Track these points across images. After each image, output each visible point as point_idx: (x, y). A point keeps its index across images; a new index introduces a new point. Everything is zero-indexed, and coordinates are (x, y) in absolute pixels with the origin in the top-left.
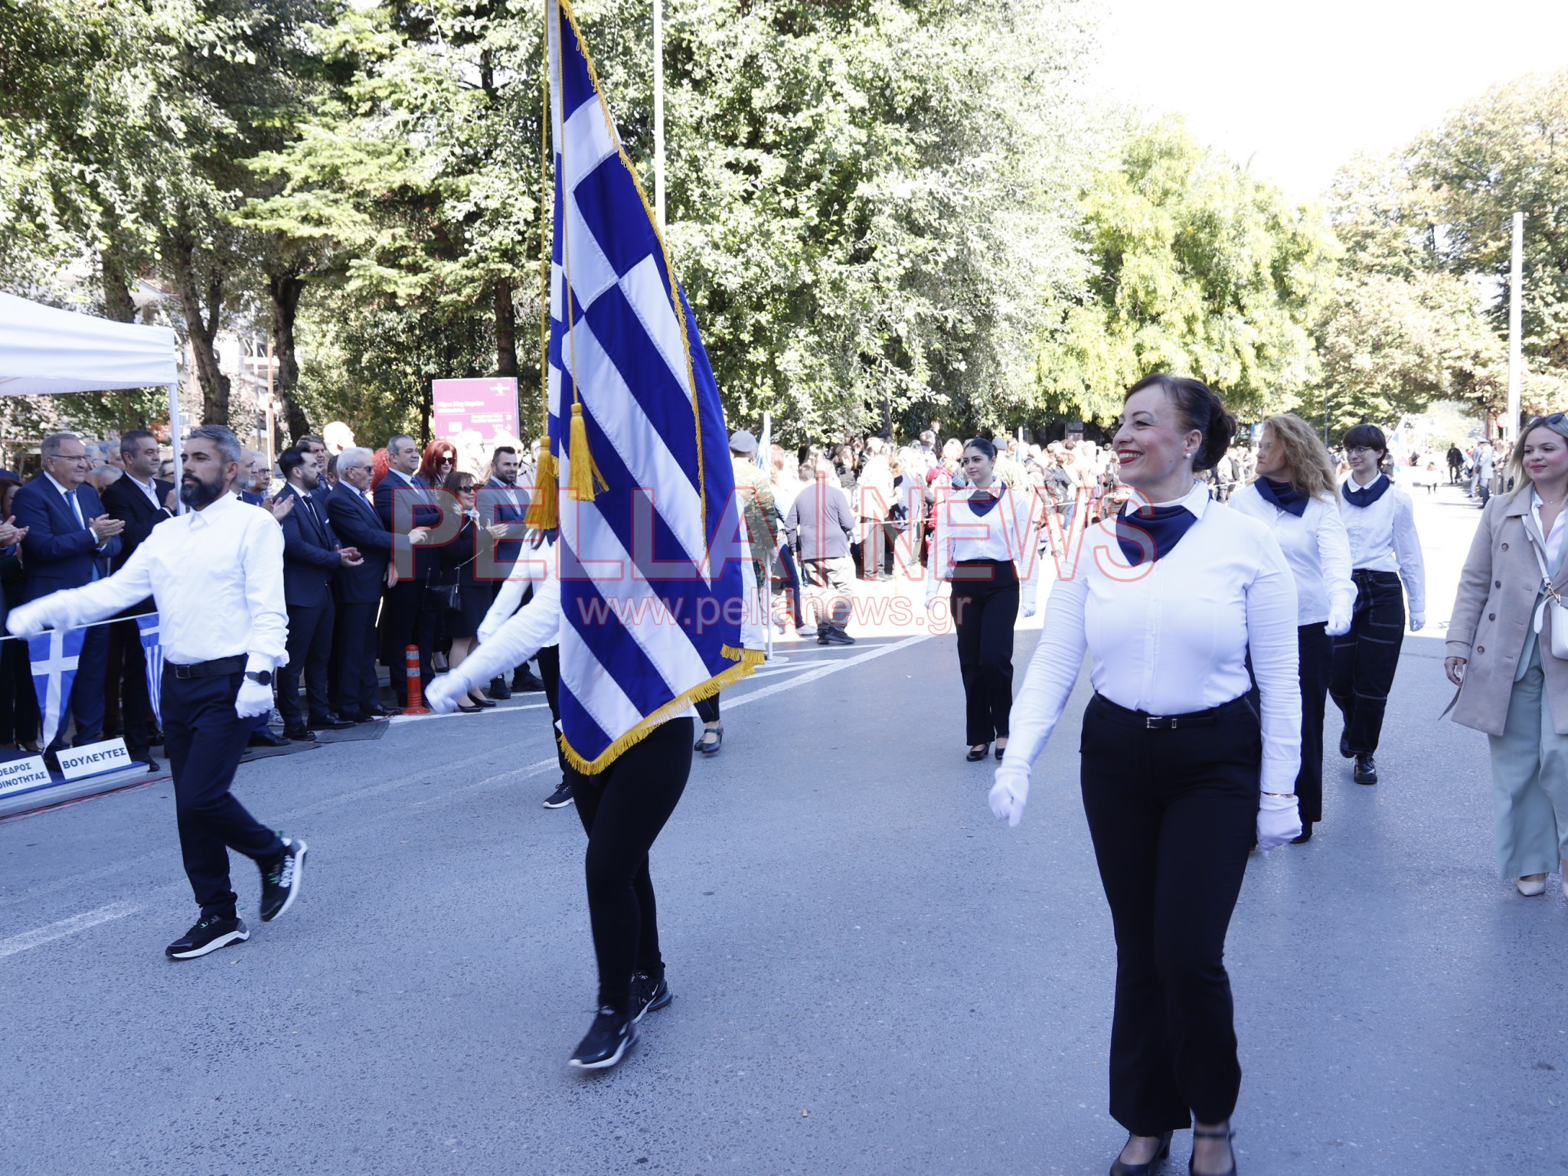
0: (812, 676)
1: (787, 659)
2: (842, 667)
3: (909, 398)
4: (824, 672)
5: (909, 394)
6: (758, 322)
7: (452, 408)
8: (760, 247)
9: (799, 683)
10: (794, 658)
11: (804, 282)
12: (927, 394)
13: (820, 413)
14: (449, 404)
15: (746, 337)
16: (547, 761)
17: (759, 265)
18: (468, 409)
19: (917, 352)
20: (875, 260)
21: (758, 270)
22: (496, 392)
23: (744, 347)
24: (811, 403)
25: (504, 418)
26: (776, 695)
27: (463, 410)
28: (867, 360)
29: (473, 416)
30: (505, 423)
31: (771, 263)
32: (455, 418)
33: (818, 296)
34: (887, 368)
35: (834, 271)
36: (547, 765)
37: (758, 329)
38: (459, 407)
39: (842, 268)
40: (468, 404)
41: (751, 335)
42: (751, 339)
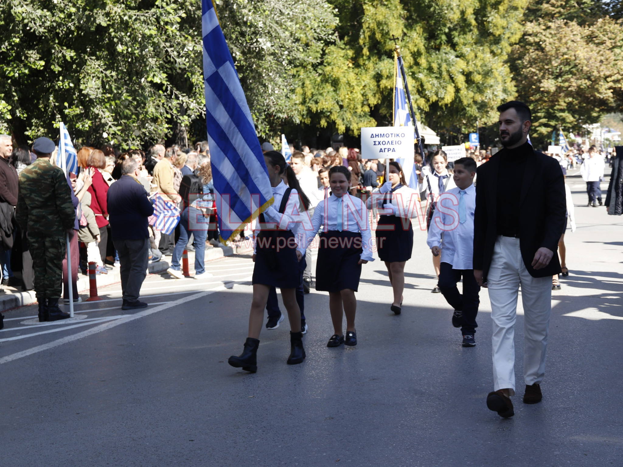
0: (103, 327)
1: (86, 316)
2: (127, 321)
3: (189, 116)
4: (112, 325)
5: (189, 112)
6: (64, 56)
9: (89, 334)
10: (91, 315)
11: (99, 25)
12: (203, 112)
13: (120, 128)
15: (57, 69)
17: (62, 11)
19: (197, 79)
20: (158, 7)
21: (62, 16)
23: (54, 76)
24: (111, 119)
26: (69, 343)
28: (158, 87)
31: (73, 10)
33: (113, 34)
34: (171, 92)
35: (125, 15)
39: (130, 12)
41: (60, 66)
42: (60, 69)
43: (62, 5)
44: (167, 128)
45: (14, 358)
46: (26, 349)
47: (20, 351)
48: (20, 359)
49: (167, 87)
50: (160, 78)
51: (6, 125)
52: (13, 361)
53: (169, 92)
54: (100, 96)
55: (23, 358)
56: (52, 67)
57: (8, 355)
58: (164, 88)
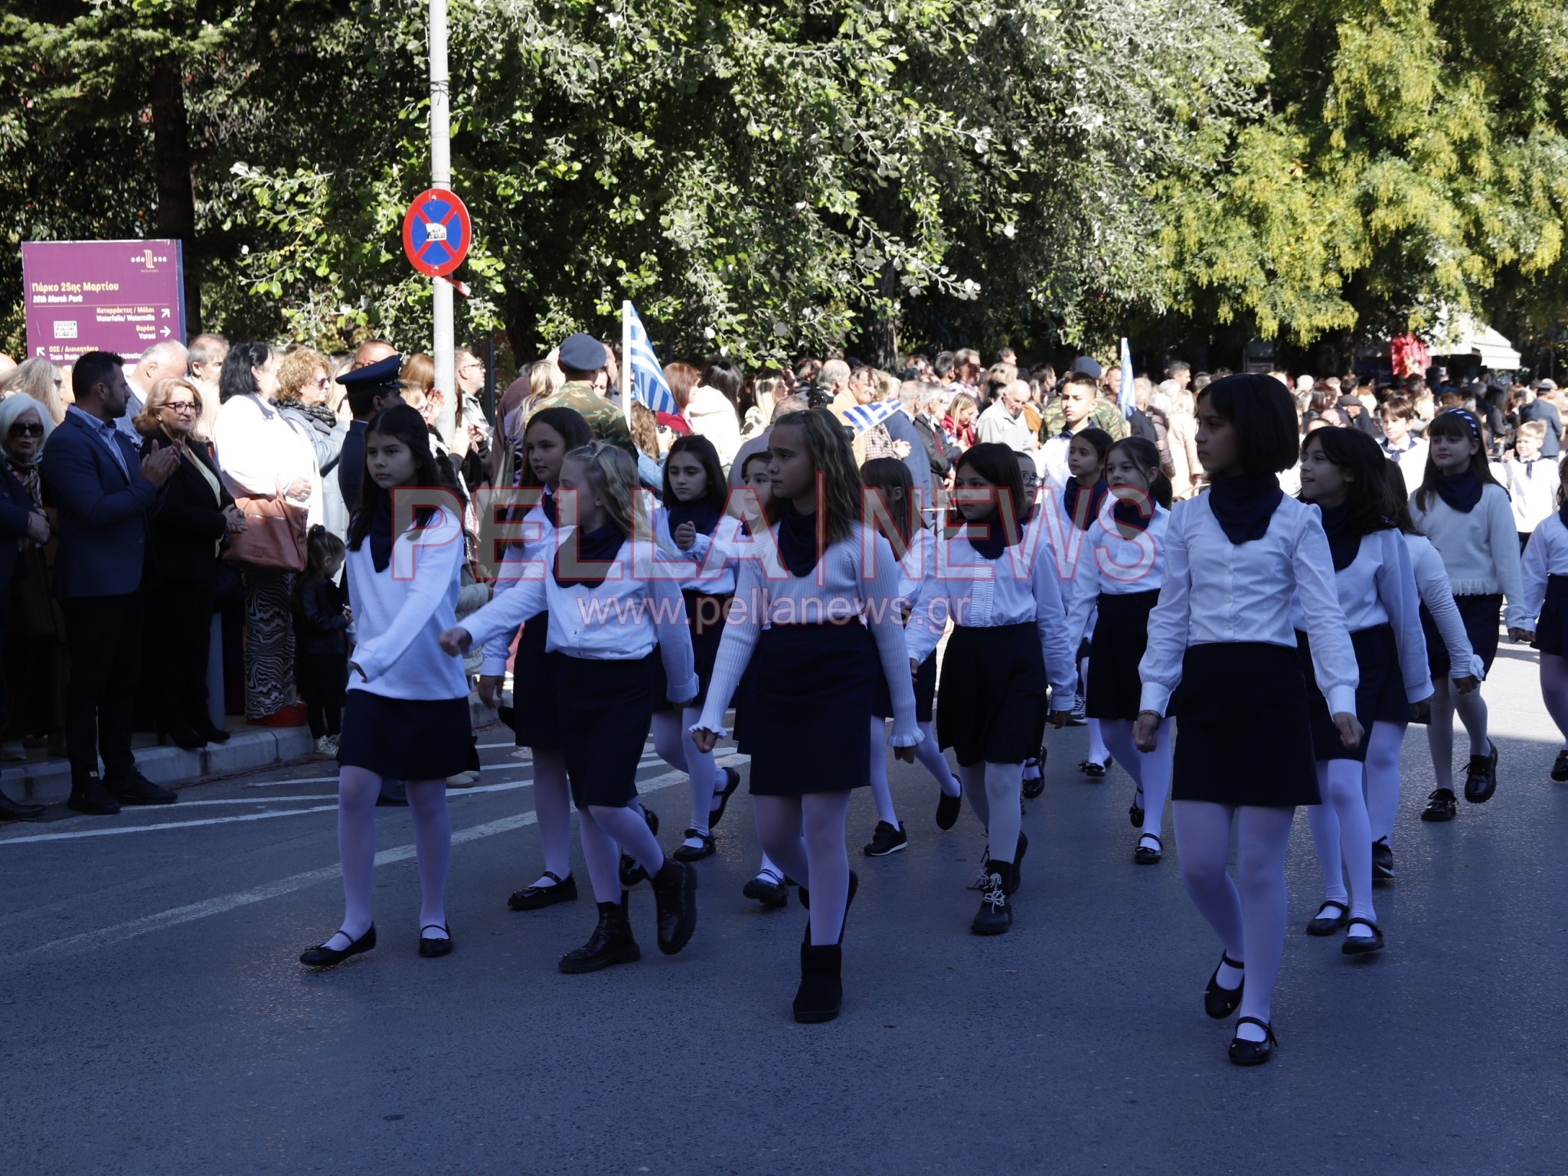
5: (905, 282)
6: (627, 151)
7: (59, 294)
8: (631, 11)
9: (663, 785)
12: (940, 279)
13: (743, 317)
14: (56, 288)
15: (606, 178)
16: (169, 912)
18: (88, 295)
19: (926, 206)
20: (846, 36)
22: (143, 265)
23: (601, 197)
24: (724, 295)
25: (158, 313)
27: (80, 299)
28: (835, 222)
29: (99, 310)
30: (159, 323)
31: (652, 45)
32: (64, 312)
33: (738, 98)
34: (867, 232)
35: (767, 55)
36: (167, 919)
37: (627, 163)
38: (72, 293)
39: (780, 47)
40: (87, 287)
41: (615, 173)
42: (615, 180)
43: (629, 33)
44: (851, 320)
45: (499, 830)
46: (523, 812)
47: (510, 815)
48: (510, 831)
49: (856, 221)
50: (843, 201)
51: (491, 305)
52: (496, 837)
53: (860, 233)
54: (702, 243)
55: (517, 829)
56: (598, 175)
57: (486, 821)
58: (850, 223)
